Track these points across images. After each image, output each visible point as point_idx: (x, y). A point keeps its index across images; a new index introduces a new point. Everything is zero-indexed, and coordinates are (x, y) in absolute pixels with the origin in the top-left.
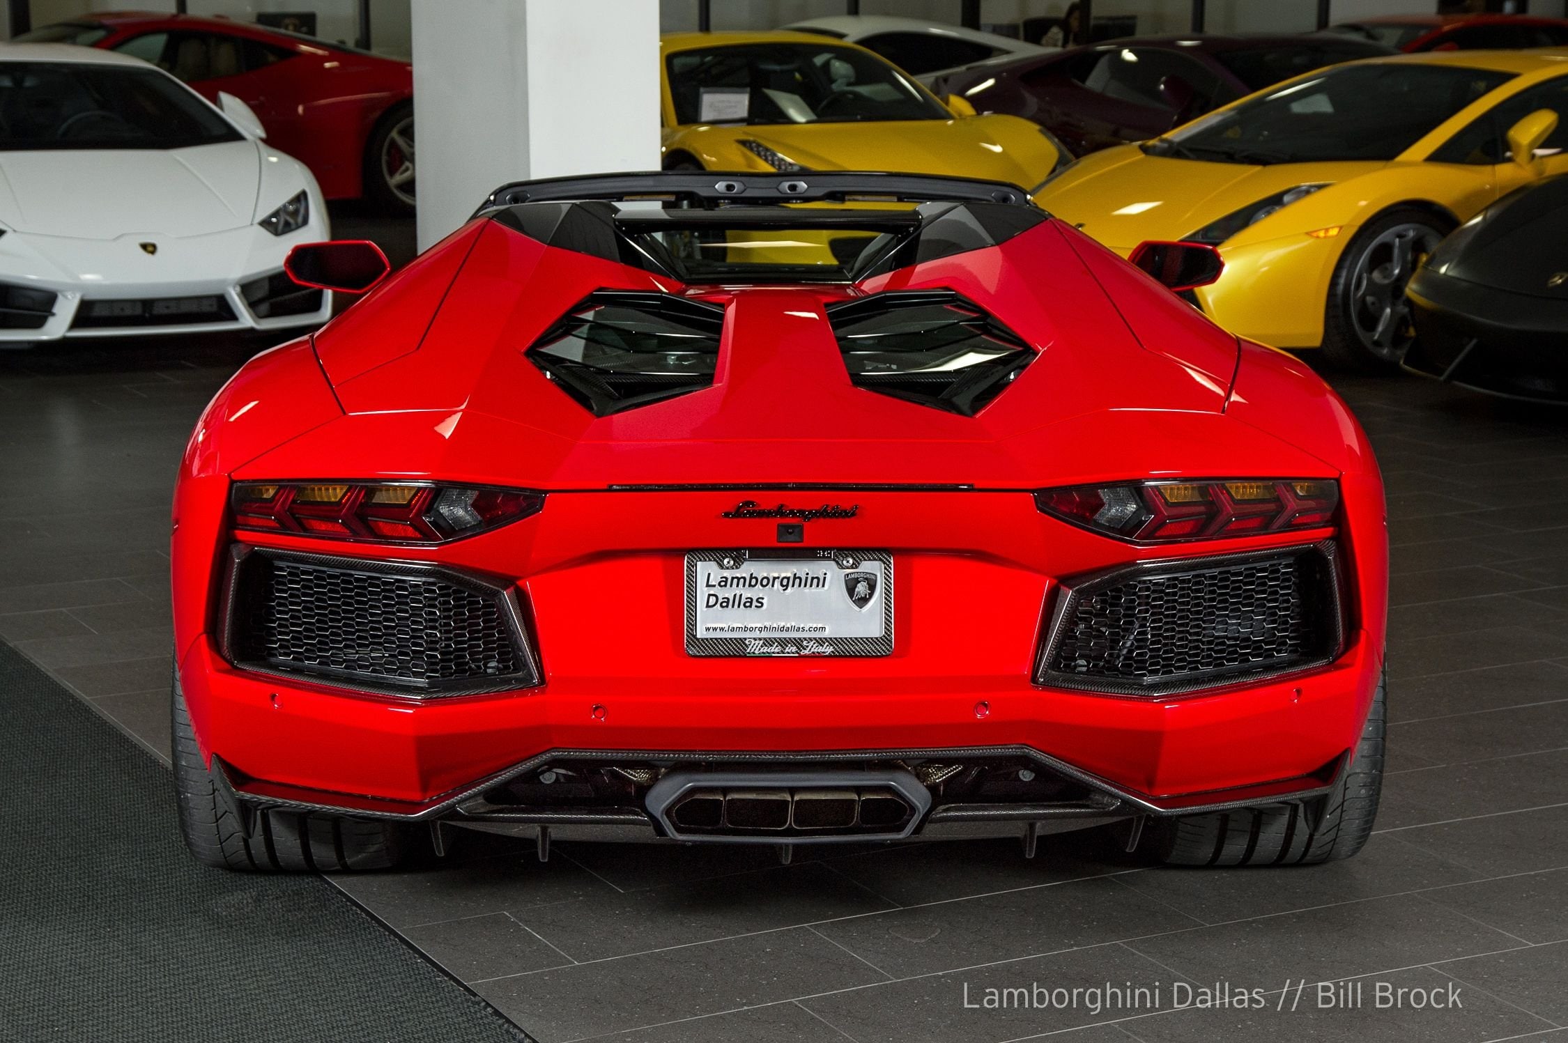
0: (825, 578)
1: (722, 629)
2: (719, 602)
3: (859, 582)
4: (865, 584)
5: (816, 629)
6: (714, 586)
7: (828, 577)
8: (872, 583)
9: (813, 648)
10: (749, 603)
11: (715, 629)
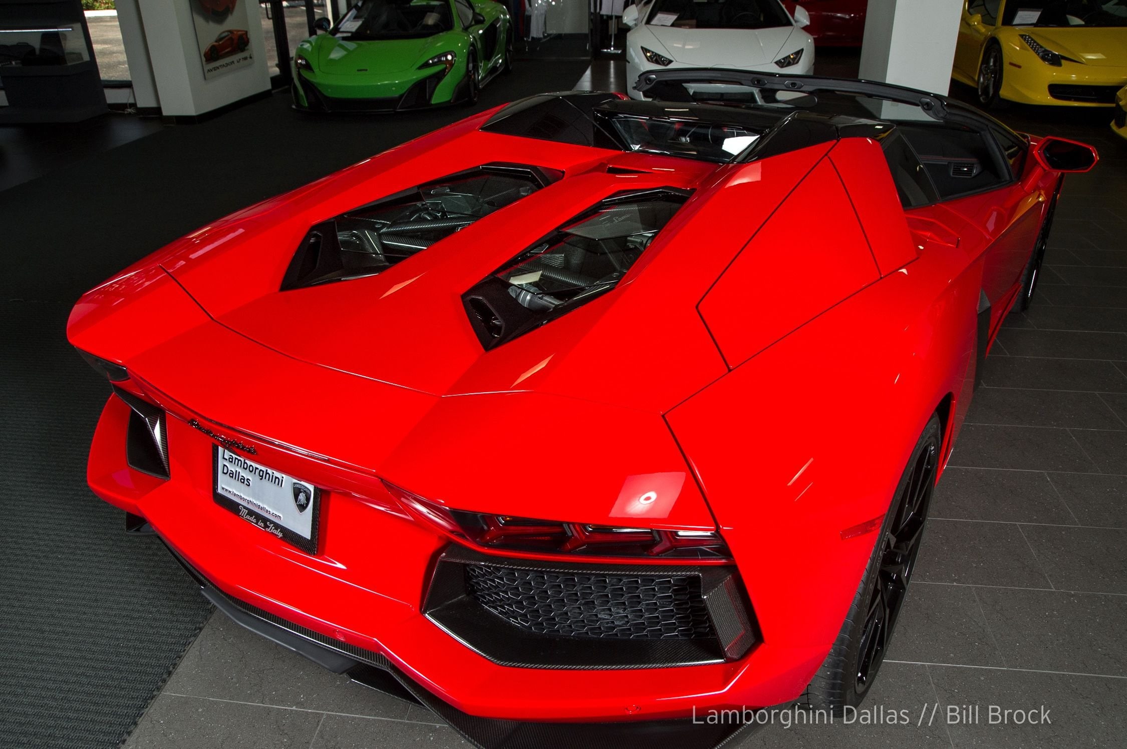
0: (282, 480)
1: (230, 492)
2: (228, 473)
3: (301, 492)
4: (304, 495)
5: (276, 516)
6: (226, 459)
7: (284, 479)
8: (308, 496)
9: (271, 529)
10: (243, 480)
11: (226, 490)
